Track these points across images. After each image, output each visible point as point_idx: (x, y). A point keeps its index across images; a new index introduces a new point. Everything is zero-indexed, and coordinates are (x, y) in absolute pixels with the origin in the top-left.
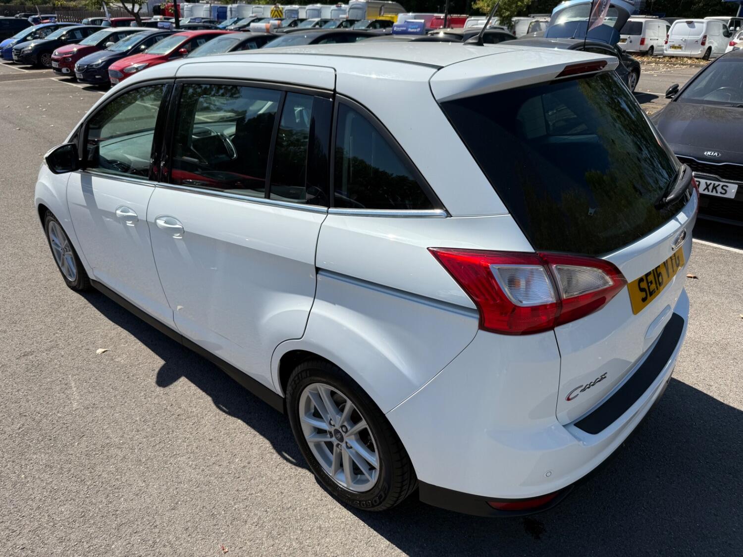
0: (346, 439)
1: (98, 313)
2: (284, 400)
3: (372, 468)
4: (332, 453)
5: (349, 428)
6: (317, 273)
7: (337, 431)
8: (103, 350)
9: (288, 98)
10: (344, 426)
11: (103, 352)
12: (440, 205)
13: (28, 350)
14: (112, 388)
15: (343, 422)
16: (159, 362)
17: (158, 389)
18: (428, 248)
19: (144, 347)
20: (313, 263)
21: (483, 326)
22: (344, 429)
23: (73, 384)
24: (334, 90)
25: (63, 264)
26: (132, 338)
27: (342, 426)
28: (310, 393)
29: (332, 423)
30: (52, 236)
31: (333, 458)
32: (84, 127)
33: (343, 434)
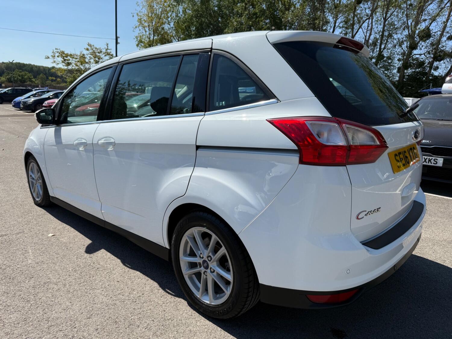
0: (211, 265)
1: (52, 218)
2: (170, 250)
3: (227, 283)
4: (200, 283)
5: (212, 257)
6: (197, 150)
7: (204, 261)
8: (53, 235)
9: (184, 58)
10: (210, 256)
11: (53, 236)
12: (274, 97)
13: (4, 233)
14: (56, 254)
15: (209, 253)
16: (88, 242)
17: (86, 255)
18: (266, 120)
19: (79, 234)
20: (195, 143)
21: (302, 162)
22: (209, 259)
23: (30, 251)
24: (212, 48)
25: (34, 191)
26: (72, 229)
27: (208, 257)
28: (188, 236)
29: (201, 256)
30: (30, 173)
31: (200, 286)
32: (61, 101)
33: (208, 262)
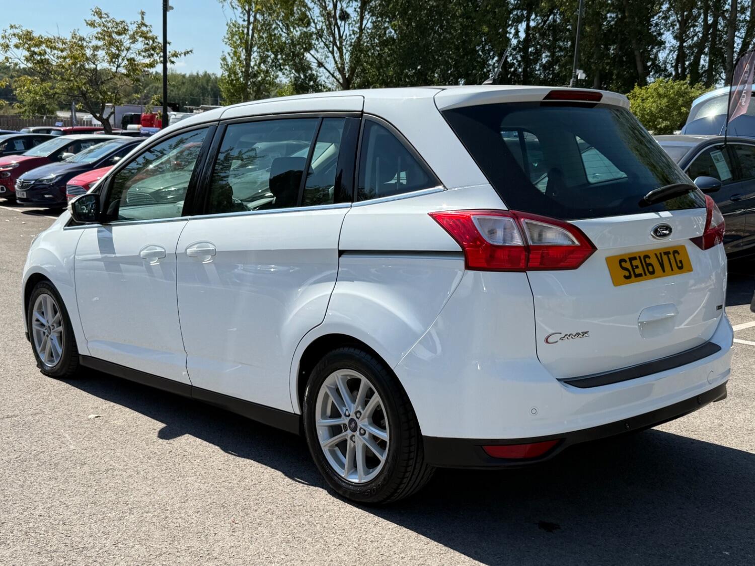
0: (360, 425)
1: (85, 394)
2: (301, 417)
4: (345, 457)
5: (362, 411)
6: (340, 256)
7: (351, 421)
8: (97, 416)
10: (359, 412)
11: (96, 417)
13: (10, 414)
14: (110, 439)
15: (357, 408)
16: (161, 425)
17: (161, 441)
19: (140, 415)
20: (337, 247)
21: (468, 267)
22: (358, 415)
23: (67, 435)
24: (362, 111)
26: (128, 409)
27: (356, 413)
28: (328, 387)
29: (347, 414)
30: (36, 315)
31: (346, 461)
33: (357, 420)
